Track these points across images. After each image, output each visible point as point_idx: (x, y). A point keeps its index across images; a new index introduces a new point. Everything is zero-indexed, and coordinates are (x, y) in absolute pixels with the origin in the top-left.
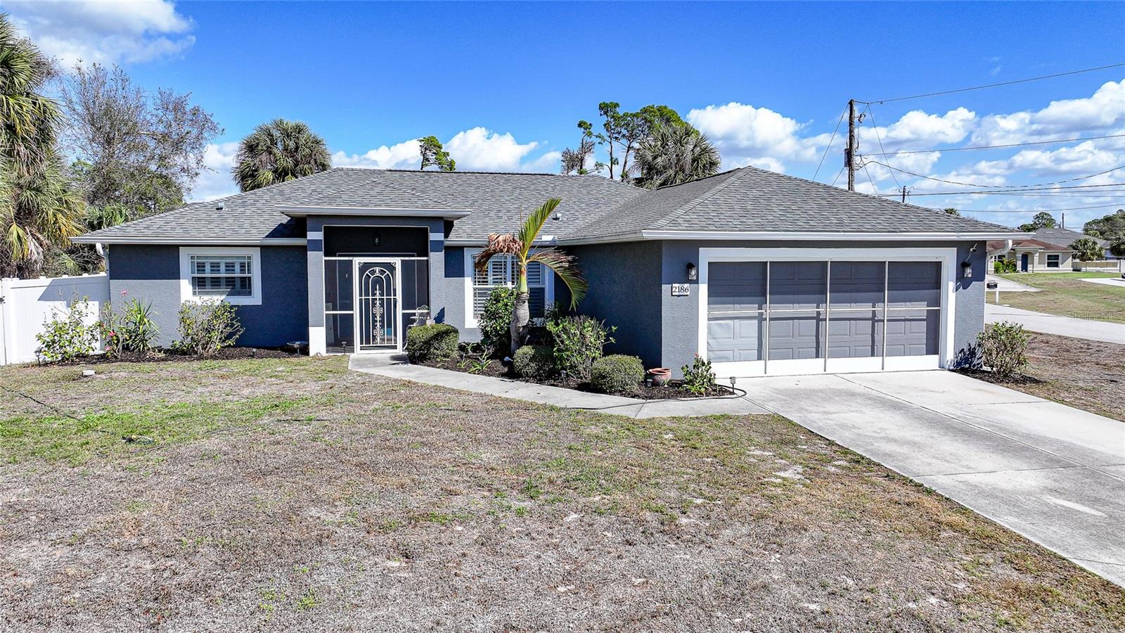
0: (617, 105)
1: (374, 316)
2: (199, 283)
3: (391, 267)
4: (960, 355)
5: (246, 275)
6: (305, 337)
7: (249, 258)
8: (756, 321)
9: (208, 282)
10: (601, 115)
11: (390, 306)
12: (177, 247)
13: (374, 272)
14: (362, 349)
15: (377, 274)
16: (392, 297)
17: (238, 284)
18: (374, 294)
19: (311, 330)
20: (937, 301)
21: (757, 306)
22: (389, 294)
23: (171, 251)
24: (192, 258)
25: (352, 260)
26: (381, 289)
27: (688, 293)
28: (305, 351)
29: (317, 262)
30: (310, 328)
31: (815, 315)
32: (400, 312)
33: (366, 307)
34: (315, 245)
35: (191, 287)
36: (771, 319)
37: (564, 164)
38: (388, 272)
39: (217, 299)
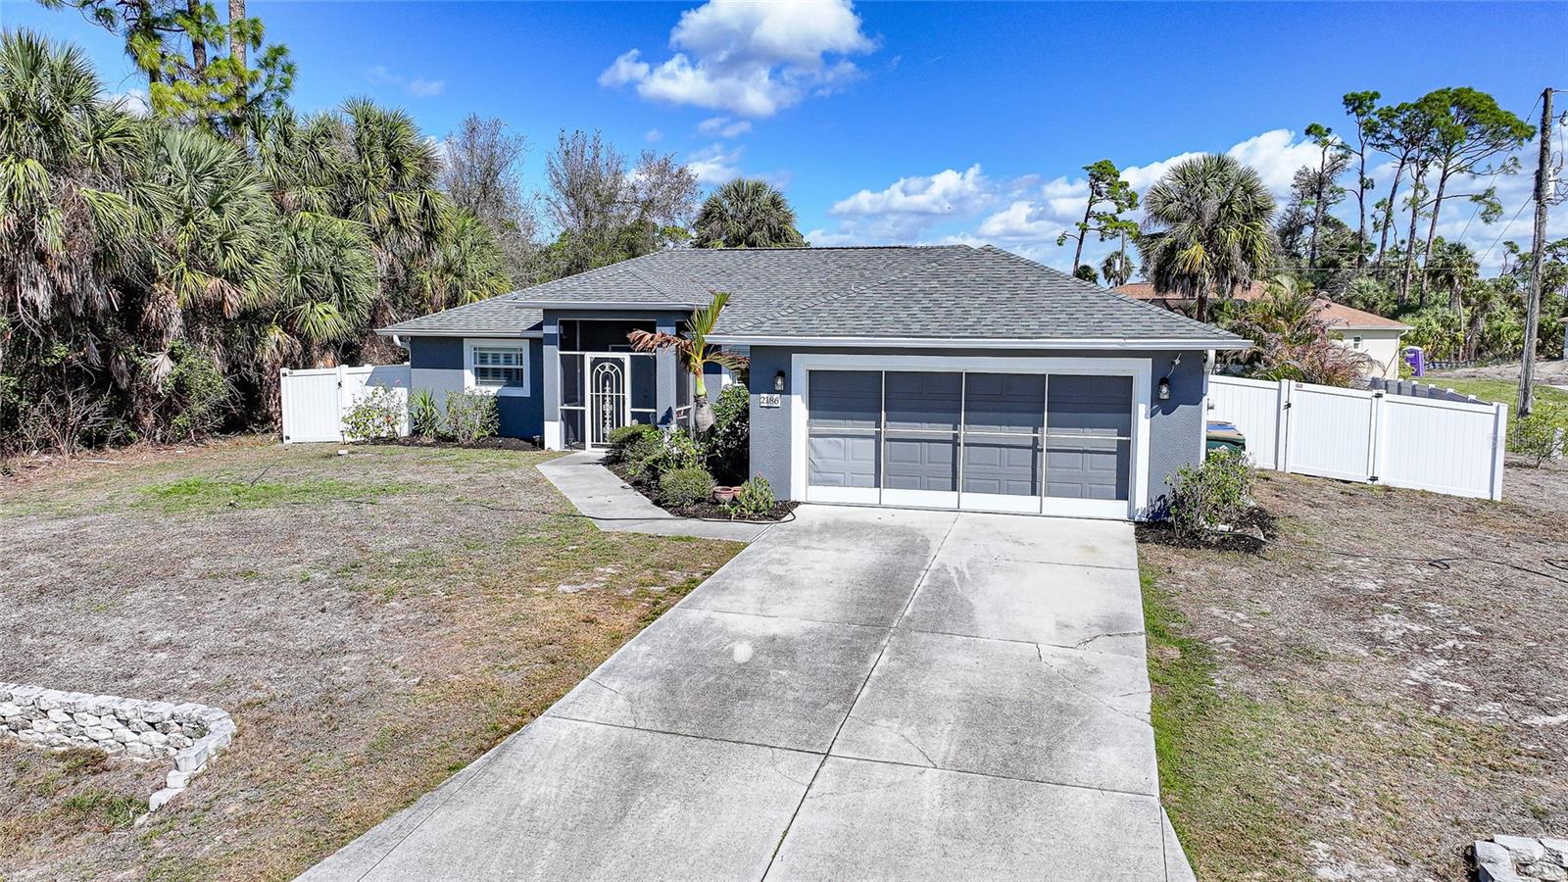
0: (1377, 95)
1: (604, 413)
2: (482, 374)
3: (620, 363)
4: (1158, 503)
5: (519, 367)
6: (541, 432)
7: (521, 349)
8: (873, 441)
9: (490, 373)
10: (1348, 113)
11: (618, 403)
12: (461, 339)
13: (603, 368)
14: (593, 446)
15: (607, 369)
16: (621, 394)
17: (514, 374)
18: (604, 391)
19: (548, 425)
20: (1126, 429)
21: (874, 423)
22: (618, 391)
23: (457, 342)
24: (475, 349)
25: (583, 356)
26: (611, 386)
27: (779, 405)
28: (542, 445)
29: (552, 356)
30: (546, 423)
31: (951, 438)
32: (628, 409)
33: (597, 403)
34: (550, 339)
35: (473, 377)
36: (887, 440)
37: (1297, 191)
38: (617, 368)
39: (493, 390)
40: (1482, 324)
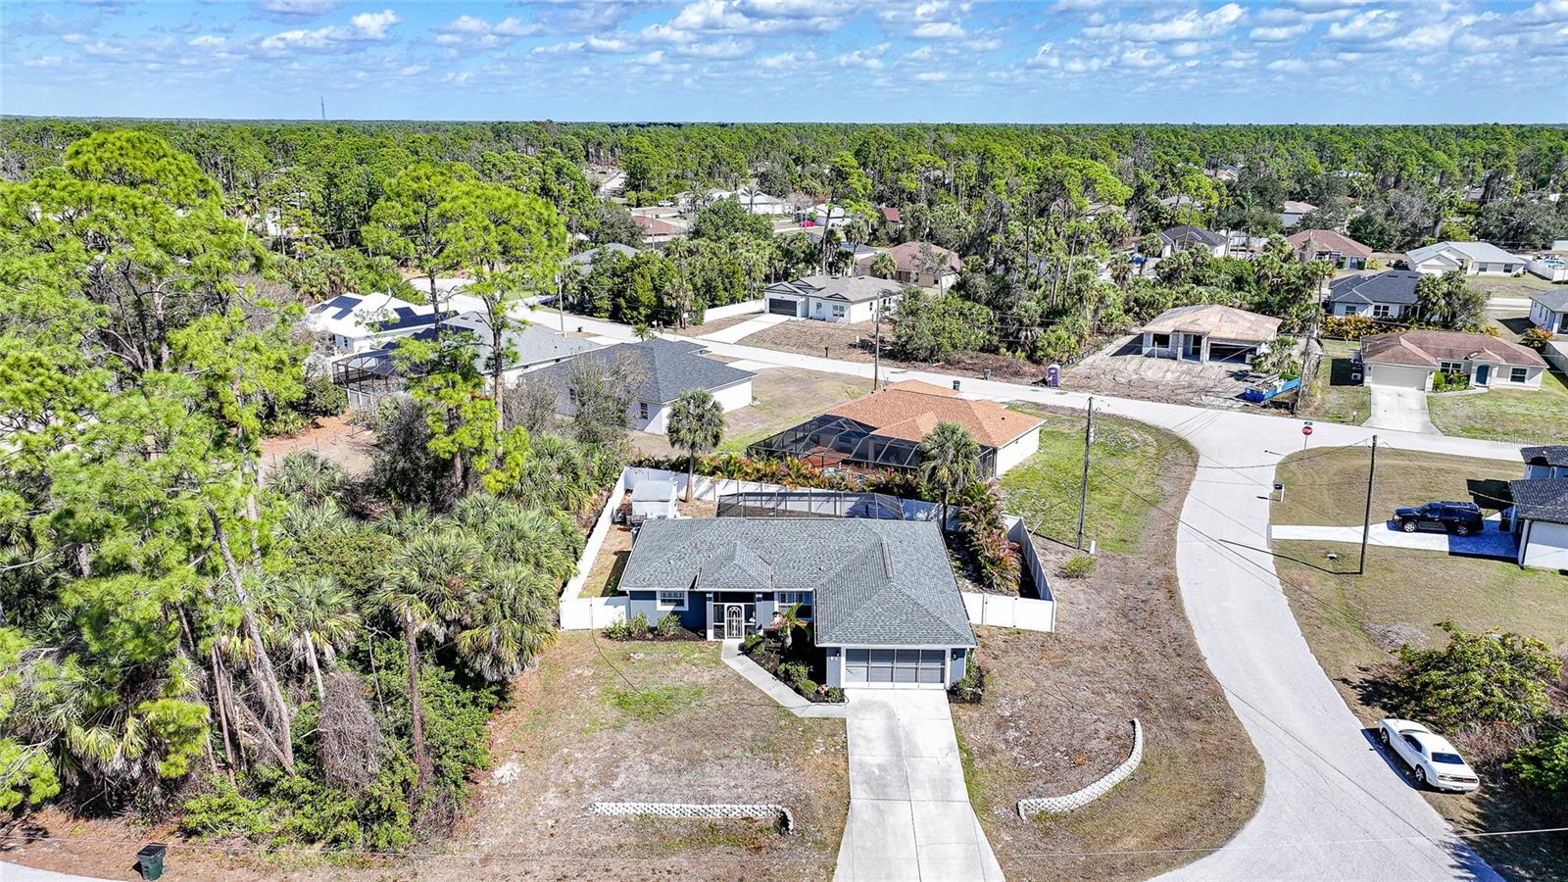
1: (733, 626)
2: (663, 601)
4: (953, 686)
6: (705, 631)
7: (683, 598)
8: (866, 668)
9: (667, 601)
11: (739, 622)
12: (655, 592)
14: (728, 638)
15: (734, 610)
17: (679, 601)
18: (733, 617)
19: (708, 629)
20: (944, 664)
21: (867, 663)
22: (739, 615)
23: (652, 592)
24: (661, 593)
25: (724, 604)
26: (736, 615)
27: (838, 661)
28: (705, 637)
29: (710, 606)
31: (891, 667)
32: (744, 624)
33: (730, 622)
34: (710, 599)
35: (660, 603)
36: (871, 668)
38: (739, 609)
39: (670, 608)
40: (1102, 313)
